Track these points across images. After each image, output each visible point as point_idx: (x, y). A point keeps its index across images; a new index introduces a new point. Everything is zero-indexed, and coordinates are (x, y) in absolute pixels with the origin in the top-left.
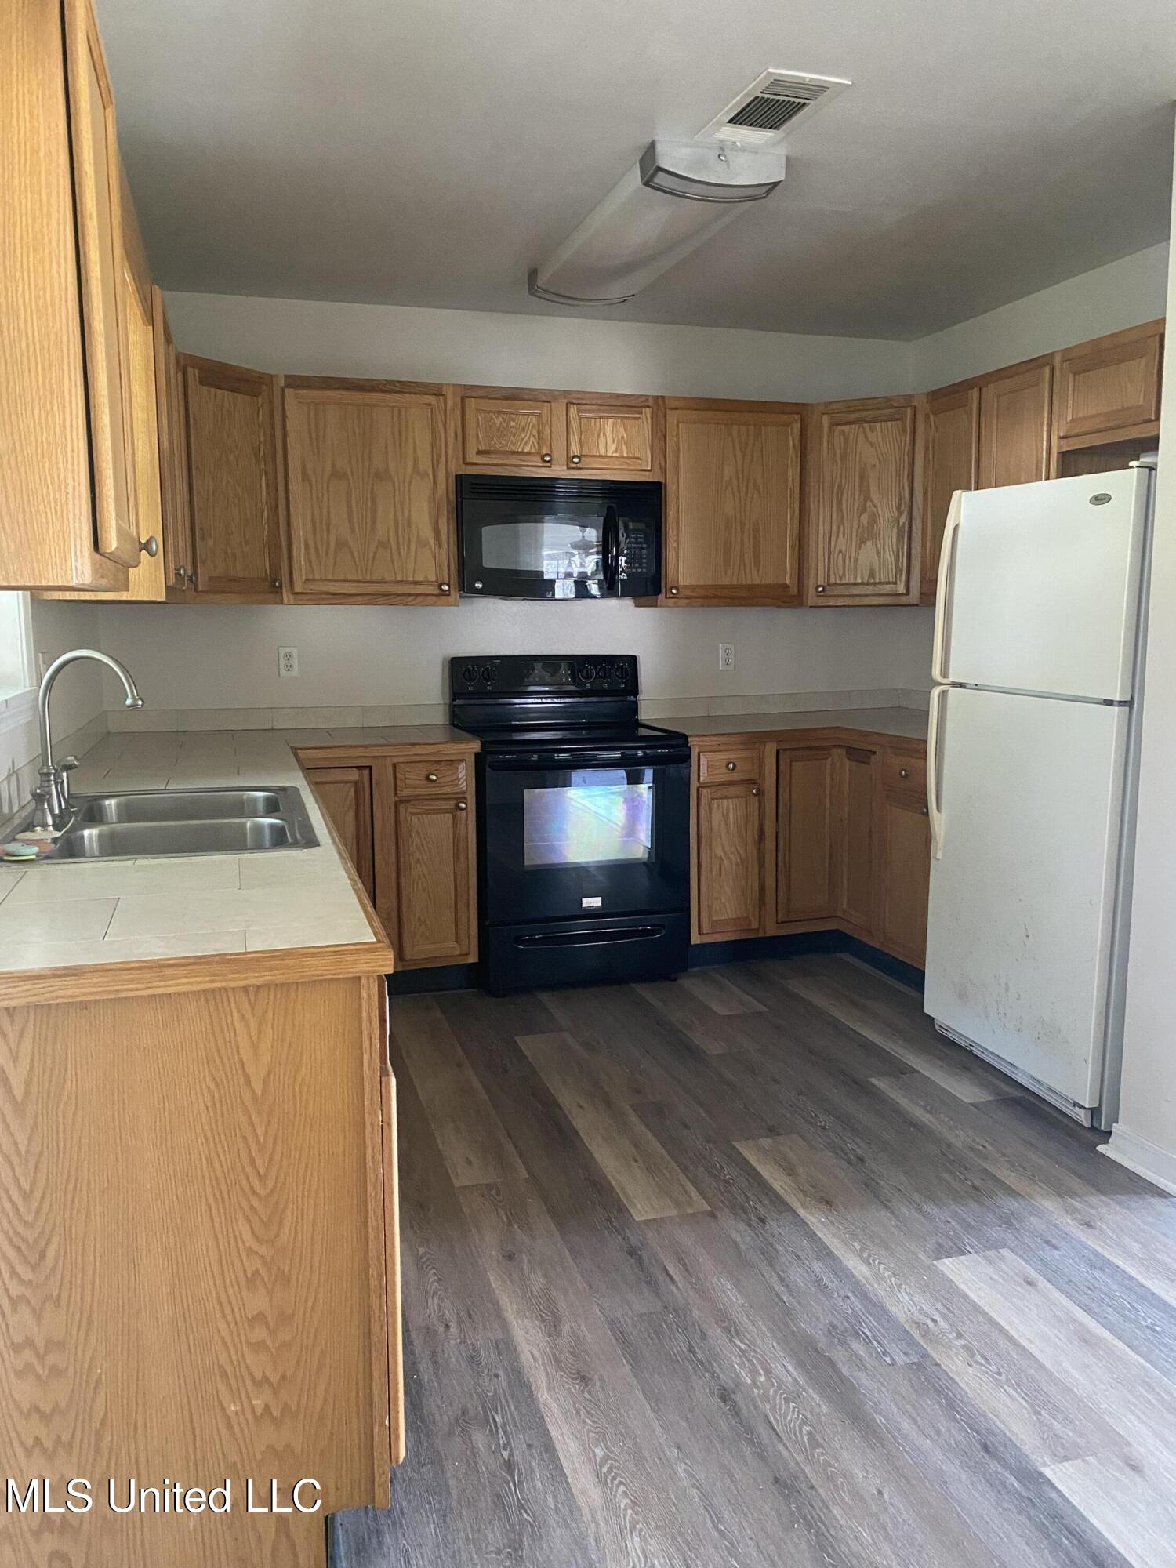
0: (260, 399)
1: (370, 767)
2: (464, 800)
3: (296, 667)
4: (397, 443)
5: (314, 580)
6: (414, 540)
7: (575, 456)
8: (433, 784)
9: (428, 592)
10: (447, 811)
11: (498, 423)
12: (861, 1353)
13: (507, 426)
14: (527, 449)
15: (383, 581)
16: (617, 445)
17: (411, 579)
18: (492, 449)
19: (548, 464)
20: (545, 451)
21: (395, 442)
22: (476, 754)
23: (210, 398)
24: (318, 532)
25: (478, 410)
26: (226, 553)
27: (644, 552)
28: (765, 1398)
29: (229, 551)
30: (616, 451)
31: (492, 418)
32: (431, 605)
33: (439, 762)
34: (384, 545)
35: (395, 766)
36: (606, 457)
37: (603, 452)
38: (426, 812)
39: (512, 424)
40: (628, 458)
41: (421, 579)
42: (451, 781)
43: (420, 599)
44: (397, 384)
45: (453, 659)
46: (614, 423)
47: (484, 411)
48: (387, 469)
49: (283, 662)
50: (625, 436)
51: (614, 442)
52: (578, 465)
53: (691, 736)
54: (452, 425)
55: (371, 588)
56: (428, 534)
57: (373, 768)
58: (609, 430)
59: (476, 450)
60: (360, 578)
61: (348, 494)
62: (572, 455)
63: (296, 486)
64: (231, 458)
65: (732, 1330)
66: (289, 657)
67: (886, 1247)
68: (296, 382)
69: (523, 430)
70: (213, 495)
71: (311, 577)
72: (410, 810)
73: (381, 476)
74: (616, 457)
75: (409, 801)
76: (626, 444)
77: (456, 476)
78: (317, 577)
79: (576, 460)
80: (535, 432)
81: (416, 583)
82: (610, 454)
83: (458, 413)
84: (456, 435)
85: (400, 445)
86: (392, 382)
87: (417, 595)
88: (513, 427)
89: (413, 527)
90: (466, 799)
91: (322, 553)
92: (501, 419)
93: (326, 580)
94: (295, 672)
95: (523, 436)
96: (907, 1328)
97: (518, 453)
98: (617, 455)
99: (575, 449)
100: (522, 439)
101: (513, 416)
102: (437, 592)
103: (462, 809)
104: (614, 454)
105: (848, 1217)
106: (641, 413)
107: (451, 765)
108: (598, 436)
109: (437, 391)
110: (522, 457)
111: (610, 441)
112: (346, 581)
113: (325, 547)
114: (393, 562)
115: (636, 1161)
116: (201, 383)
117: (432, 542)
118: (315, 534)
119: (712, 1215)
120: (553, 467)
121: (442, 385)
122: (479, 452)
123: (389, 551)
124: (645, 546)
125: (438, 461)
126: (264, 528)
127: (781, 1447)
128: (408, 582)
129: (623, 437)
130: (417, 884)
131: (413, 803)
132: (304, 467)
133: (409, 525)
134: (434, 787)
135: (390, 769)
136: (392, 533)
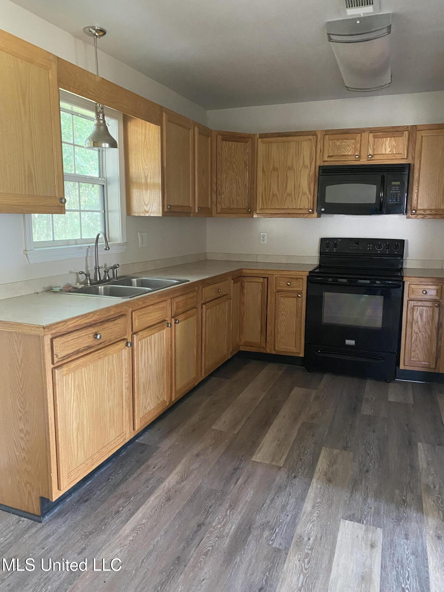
0: (248, 143)
1: (268, 278)
2: (301, 293)
3: (266, 240)
4: (297, 155)
5: (264, 209)
6: (301, 193)
7: (370, 155)
8: (288, 286)
9: (305, 213)
10: (294, 297)
11: (338, 144)
12: (265, 536)
13: (342, 145)
14: (349, 154)
15: (288, 209)
16: (391, 149)
17: (298, 207)
18: (335, 154)
19: (358, 159)
20: (356, 154)
21: (296, 155)
22: (308, 276)
23: (226, 145)
24: (266, 191)
25: (330, 140)
26: (230, 200)
27: (399, 194)
28: (211, 532)
29: (231, 199)
30: (390, 152)
31: (335, 142)
32: (305, 218)
33: (292, 278)
34: (290, 195)
35: (276, 278)
36: (386, 154)
37: (384, 152)
38: (286, 297)
39: (344, 144)
40: (395, 154)
41: (303, 207)
42: (296, 286)
43: (302, 215)
44: (299, 132)
45: (322, 239)
46: (390, 139)
47: (332, 140)
48: (292, 166)
49: (262, 238)
50: (395, 144)
51: (389, 147)
52: (372, 159)
53: (405, 277)
54: (319, 146)
55: (283, 212)
56: (306, 190)
57: (269, 279)
58: (387, 143)
59: (327, 155)
60: (280, 208)
61: (278, 176)
62: (369, 154)
63: (260, 174)
64: (234, 166)
65: (232, 507)
66: (264, 236)
67: (330, 507)
68: (262, 136)
69: (348, 146)
70: (226, 179)
71: (263, 208)
72: (280, 295)
73: (291, 168)
74: (390, 154)
75: (280, 292)
76: (395, 148)
77: (319, 166)
78: (265, 208)
79: (370, 157)
80: (353, 146)
81: (300, 209)
82: (387, 153)
83: (322, 142)
84: (321, 151)
85: (298, 155)
86: (297, 132)
87: (301, 214)
88: (344, 145)
89: (301, 188)
90: (302, 293)
91: (267, 199)
92: (339, 142)
93: (268, 209)
94: (266, 242)
95: (348, 148)
96: (295, 536)
97: (345, 155)
98: (391, 153)
99: (371, 152)
100: (348, 150)
101: (344, 140)
102: (308, 212)
103: (300, 297)
104: (389, 153)
105: (330, 490)
106: (403, 134)
107: (297, 280)
108: (382, 145)
109: (313, 133)
110: (348, 157)
111: (387, 147)
112: (275, 209)
113: (268, 196)
114: (292, 201)
115: (278, 441)
116: (222, 140)
117: (308, 193)
118: (265, 191)
119: (280, 468)
120: (361, 160)
121: (316, 131)
122: (329, 157)
123: (291, 197)
124: (399, 192)
125: (312, 161)
126: (246, 190)
127: (194, 549)
128: (297, 209)
129: (394, 145)
130: (282, 323)
131: (282, 293)
132: (263, 167)
133: (299, 187)
134: (289, 287)
135: (275, 279)
136: (293, 190)
